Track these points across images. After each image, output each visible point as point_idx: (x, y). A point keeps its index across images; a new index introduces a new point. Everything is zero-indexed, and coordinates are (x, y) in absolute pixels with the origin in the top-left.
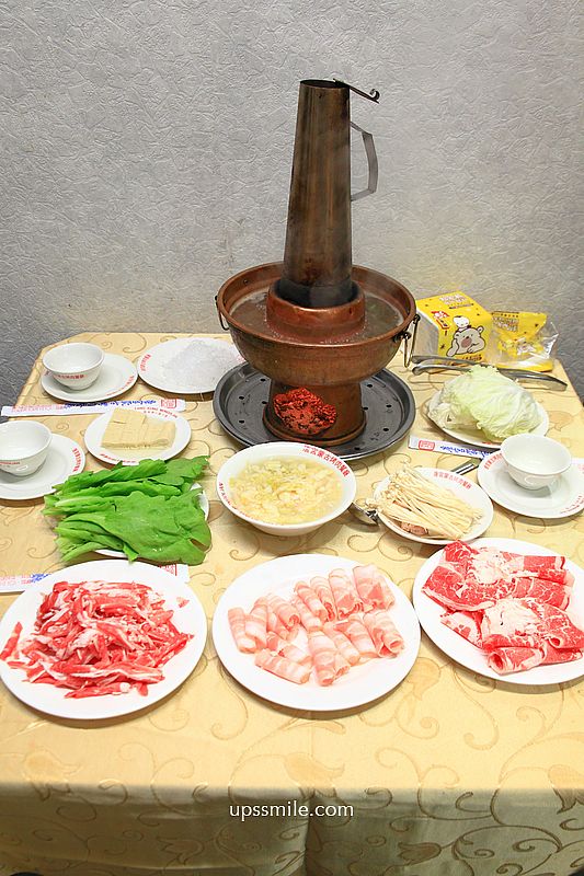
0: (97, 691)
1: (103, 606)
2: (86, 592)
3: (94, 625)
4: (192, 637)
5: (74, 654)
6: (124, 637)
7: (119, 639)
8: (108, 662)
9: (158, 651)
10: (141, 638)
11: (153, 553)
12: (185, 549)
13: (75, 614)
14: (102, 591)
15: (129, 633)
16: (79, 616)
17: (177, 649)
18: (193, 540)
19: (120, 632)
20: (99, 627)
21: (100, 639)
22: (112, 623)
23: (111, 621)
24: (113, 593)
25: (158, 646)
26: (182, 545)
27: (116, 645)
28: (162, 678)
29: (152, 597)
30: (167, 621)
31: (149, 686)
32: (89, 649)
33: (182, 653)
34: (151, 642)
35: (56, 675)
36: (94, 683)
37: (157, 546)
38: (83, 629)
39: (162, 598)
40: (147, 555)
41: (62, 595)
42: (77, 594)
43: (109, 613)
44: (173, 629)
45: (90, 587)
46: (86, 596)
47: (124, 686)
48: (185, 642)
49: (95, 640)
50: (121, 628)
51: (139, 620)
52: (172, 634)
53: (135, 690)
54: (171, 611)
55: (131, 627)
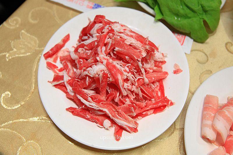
0: (88, 116)
1: (117, 49)
2: (112, 31)
3: (105, 62)
4: (172, 104)
5: (84, 79)
6: (121, 82)
7: (117, 81)
8: (103, 98)
9: (143, 104)
10: (134, 88)
11: (174, 20)
12: (196, 27)
13: (98, 46)
14: (122, 35)
15: (127, 80)
16: (99, 49)
17: (158, 109)
18: (205, 22)
19: (119, 77)
20: (107, 65)
21: (105, 76)
22: (118, 67)
23: (118, 64)
24: (130, 41)
25: (145, 99)
26: (195, 22)
27: (115, 86)
28: (135, 130)
29: (158, 55)
30: (160, 81)
31: (124, 132)
32: (94, 80)
33: (159, 115)
34: (141, 94)
35: (69, 88)
36: (87, 109)
37: (177, 15)
38: (98, 61)
39: (166, 59)
40: (169, 19)
41: (98, 26)
42: (106, 30)
43: (119, 57)
44: (162, 89)
45: (116, 28)
46: (111, 35)
47: (107, 123)
48: (165, 106)
49: (101, 75)
50: (122, 74)
51: (139, 72)
52: (159, 94)
53: (113, 130)
54: (166, 73)
55: (130, 75)
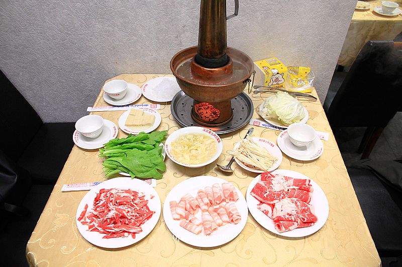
0: (115, 236)
1: (118, 201)
2: (112, 194)
3: (114, 209)
4: (155, 212)
5: (106, 220)
6: (126, 214)
7: (123, 214)
8: (120, 224)
9: (141, 218)
10: (133, 214)
11: (141, 175)
12: (155, 173)
13: (107, 204)
14: (118, 194)
15: (128, 212)
16: (109, 204)
17: (148, 218)
18: (157, 169)
19: (124, 212)
20: (116, 210)
21: (117, 215)
22: (122, 208)
23: (121, 207)
24: (122, 195)
25: (141, 216)
26: (153, 172)
27: (123, 217)
28: (141, 231)
29: (140, 195)
30: (146, 205)
31: (136, 234)
32: (111, 219)
33: (150, 220)
34: (138, 215)
35: (100, 229)
36: (114, 233)
37: (142, 172)
38: (110, 210)
39: (144, 194)
40: (138, 176)
41: (103, 195)
42: (108, 195)
43: (120, 204)
44: (148, 208)
45: (113, 192)
46: (112, 196)
47: (126, 234)
48: (152, 215)
49: (114, 215)
50: (125, 210)
51: (132, 206)
52: (147, 211)
53: (131, 235)
54: (147, 201)
55: (129, 209)
